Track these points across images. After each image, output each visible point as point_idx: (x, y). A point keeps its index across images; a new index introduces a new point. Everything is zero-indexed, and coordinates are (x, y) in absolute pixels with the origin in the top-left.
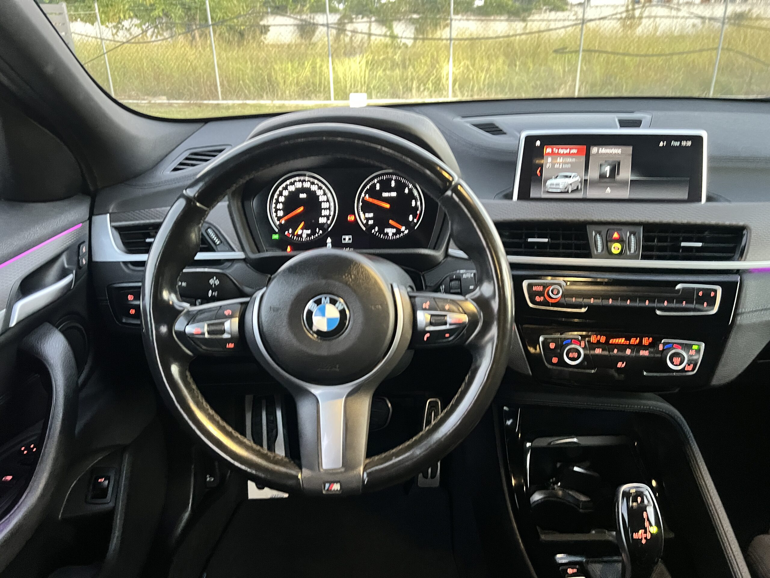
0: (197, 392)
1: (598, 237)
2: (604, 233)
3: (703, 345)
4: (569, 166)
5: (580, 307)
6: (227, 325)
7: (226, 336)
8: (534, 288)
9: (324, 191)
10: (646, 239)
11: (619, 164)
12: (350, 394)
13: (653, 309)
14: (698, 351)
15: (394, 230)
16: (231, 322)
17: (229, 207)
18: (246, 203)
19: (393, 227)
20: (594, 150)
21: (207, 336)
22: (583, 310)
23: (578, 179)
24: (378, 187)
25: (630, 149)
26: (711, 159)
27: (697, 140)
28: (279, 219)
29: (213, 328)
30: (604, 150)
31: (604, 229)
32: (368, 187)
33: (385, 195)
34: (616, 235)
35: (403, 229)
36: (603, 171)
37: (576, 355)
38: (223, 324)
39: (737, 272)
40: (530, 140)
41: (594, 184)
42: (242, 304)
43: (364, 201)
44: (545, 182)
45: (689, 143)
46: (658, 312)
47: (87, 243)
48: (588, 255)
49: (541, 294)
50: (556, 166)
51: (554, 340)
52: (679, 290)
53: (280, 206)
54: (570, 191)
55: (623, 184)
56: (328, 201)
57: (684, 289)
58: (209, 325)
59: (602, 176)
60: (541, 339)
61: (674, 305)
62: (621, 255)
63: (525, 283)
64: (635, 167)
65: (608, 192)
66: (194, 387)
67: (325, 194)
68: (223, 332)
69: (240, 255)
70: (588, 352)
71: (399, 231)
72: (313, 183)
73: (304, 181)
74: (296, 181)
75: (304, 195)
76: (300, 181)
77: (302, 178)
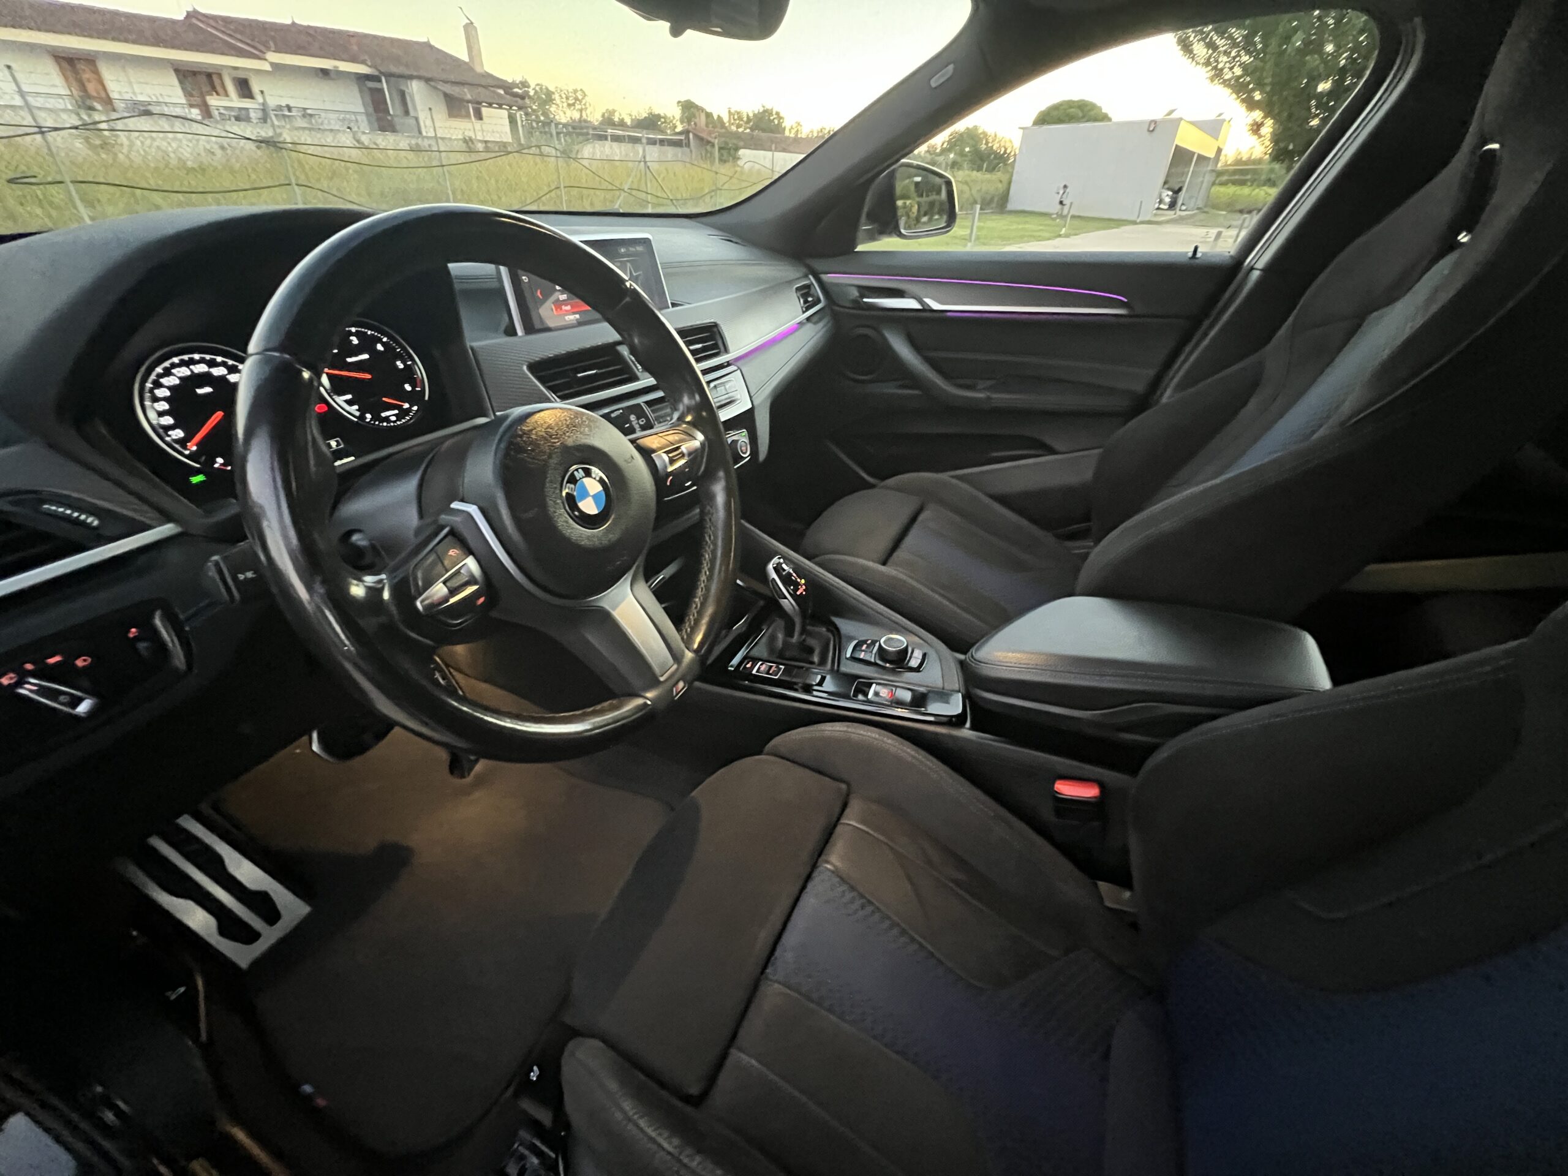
3: (747, 433)
14: (746, 436)
15: (396, 412)
28: (182, 442)
33: (353, 359)
35: (406, 406)
39: (730, 363)
53: (170, 420)
69: (169, 530)
72: (212, 364)
73: (192, 362)
74: (174, 366)
75: (208, 390)
76: (183, 364)
77: (186, 357)
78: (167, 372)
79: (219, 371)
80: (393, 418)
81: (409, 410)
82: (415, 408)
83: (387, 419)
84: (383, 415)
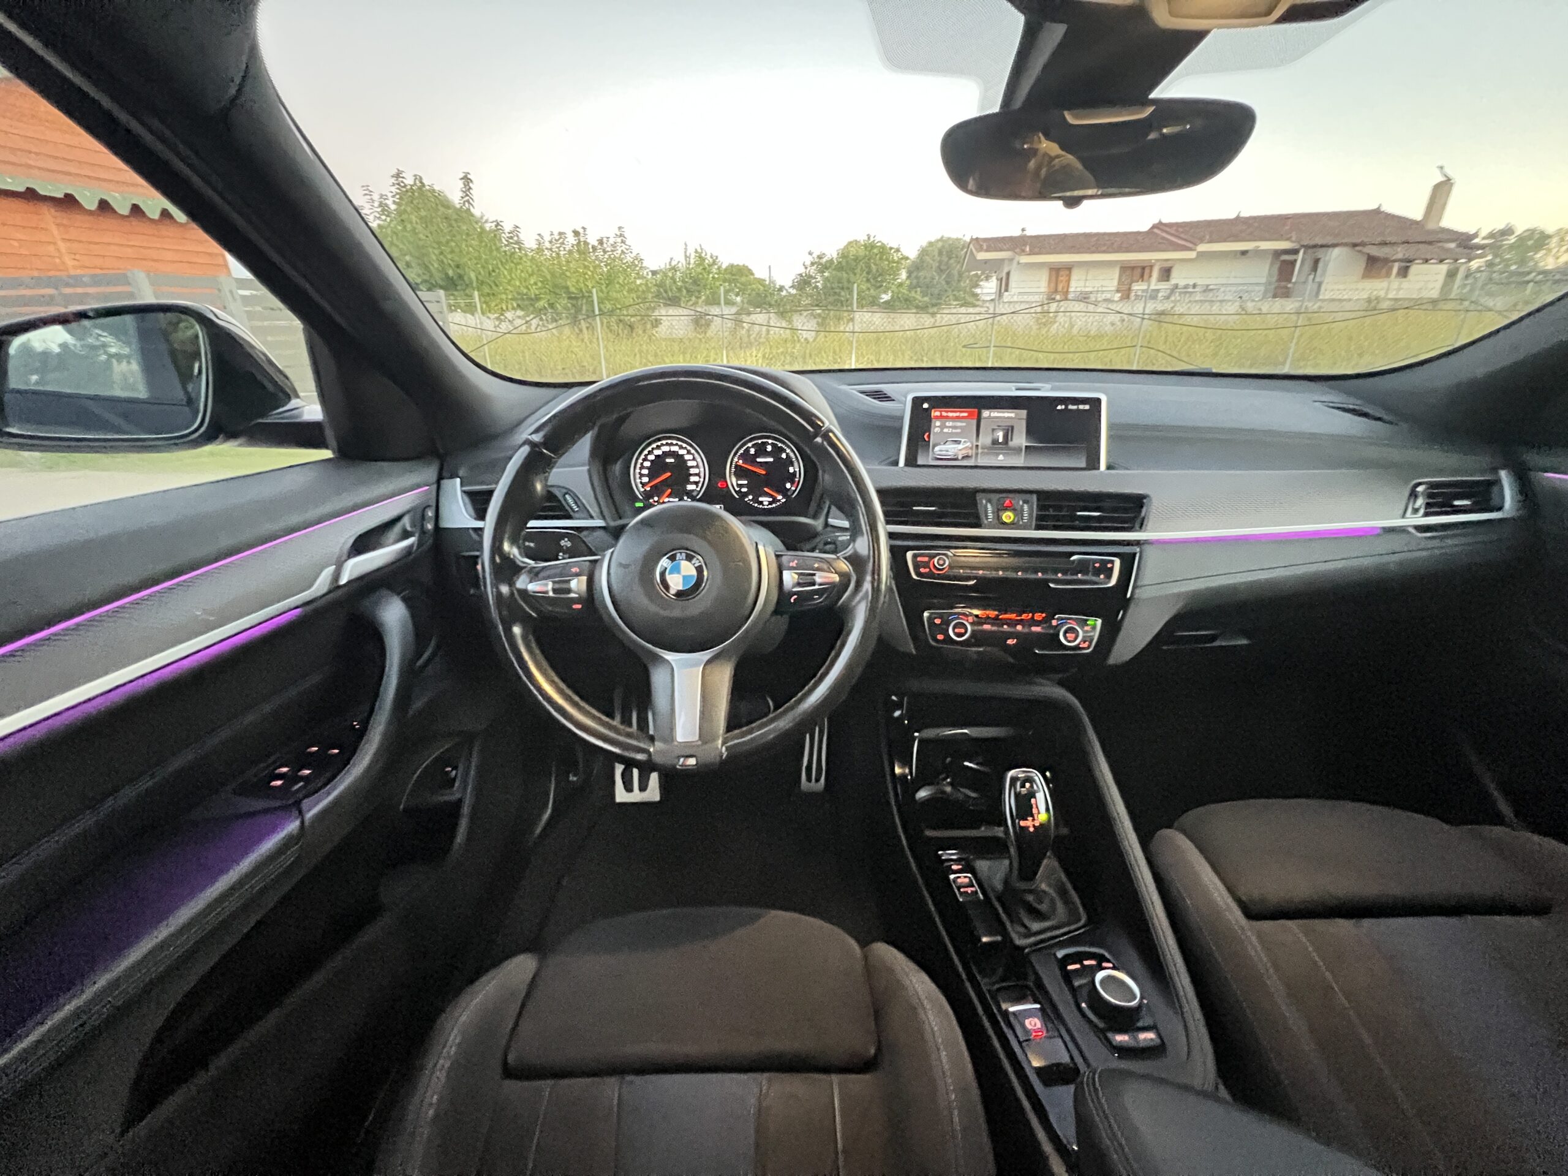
0: (540, 656)
1: (989, 506)
2: (994, 501)
3: (1099, 622)
4: (959, 431)
5: (969, 578)
6: (574, 584)
7: (573, 595)
8: (919, 559)
9: (693, 454)
10: (1041, 507)
11: (1012, 427)
12: (709, 662)
13: (1047, 581)
14: (1094, 628)
15: (771, 499)
16: (578, 581)
17: (589, 471)
18: (609, 467)
19: (768, 495)
20: (986, 413)
21: (551, 594)
22: (972, 583)
23: (968, 444)
24: (752, 451)
25: (1023, 413)
26: (1111, 427)
27: (1095, 404)
28: (643, 485)
29: (557, 586)
30: (995, 414)
31: (995, 497)
32: (741, 451)
33: (760, 460)
34: (1008, 503)
35: (780, 497)
36: (995, 437)
37: (963, 631)
38: (568, 581)
39: (1138, 543)
40: (917, 401)
41: (985, 450)
42: (590, 561)
43: (737, 466)
44: (933, 448)
45: (1087, 407)
46: (1052, 585)
47: (434, 508)
48: (978, 525)
49: (926, 565)
50: (946, 430)
51: (941, 616)
52: (1074, 561)
53: (645, 472)
54: (960, 457)
55: (1018, 450)
56: (697, 466)
57: (1080, 561)
58: (554, 582)
59: (995, 442)
60: (926, 614)
61: (1069, 577)
62: (1013, 525)
63: (909, 555)
64: (1030, 432)
65: (1001, 459)
66: (537, 651)
67: (694, 459)
68: (569, 591)
69: (600, 523)
70: (976, 628)
71: (775, 500)
72: (681, 447)
73: (672, 444)
74: (662, 445)
75: (672, 460)
76: (667, 444)
77: (669, 441)
78: (658, 447)
79: (682, 452)
80: (766, 503)
81: (779, 500)
82: (784, 500)
83: (761, 503)
84: (761, 499)
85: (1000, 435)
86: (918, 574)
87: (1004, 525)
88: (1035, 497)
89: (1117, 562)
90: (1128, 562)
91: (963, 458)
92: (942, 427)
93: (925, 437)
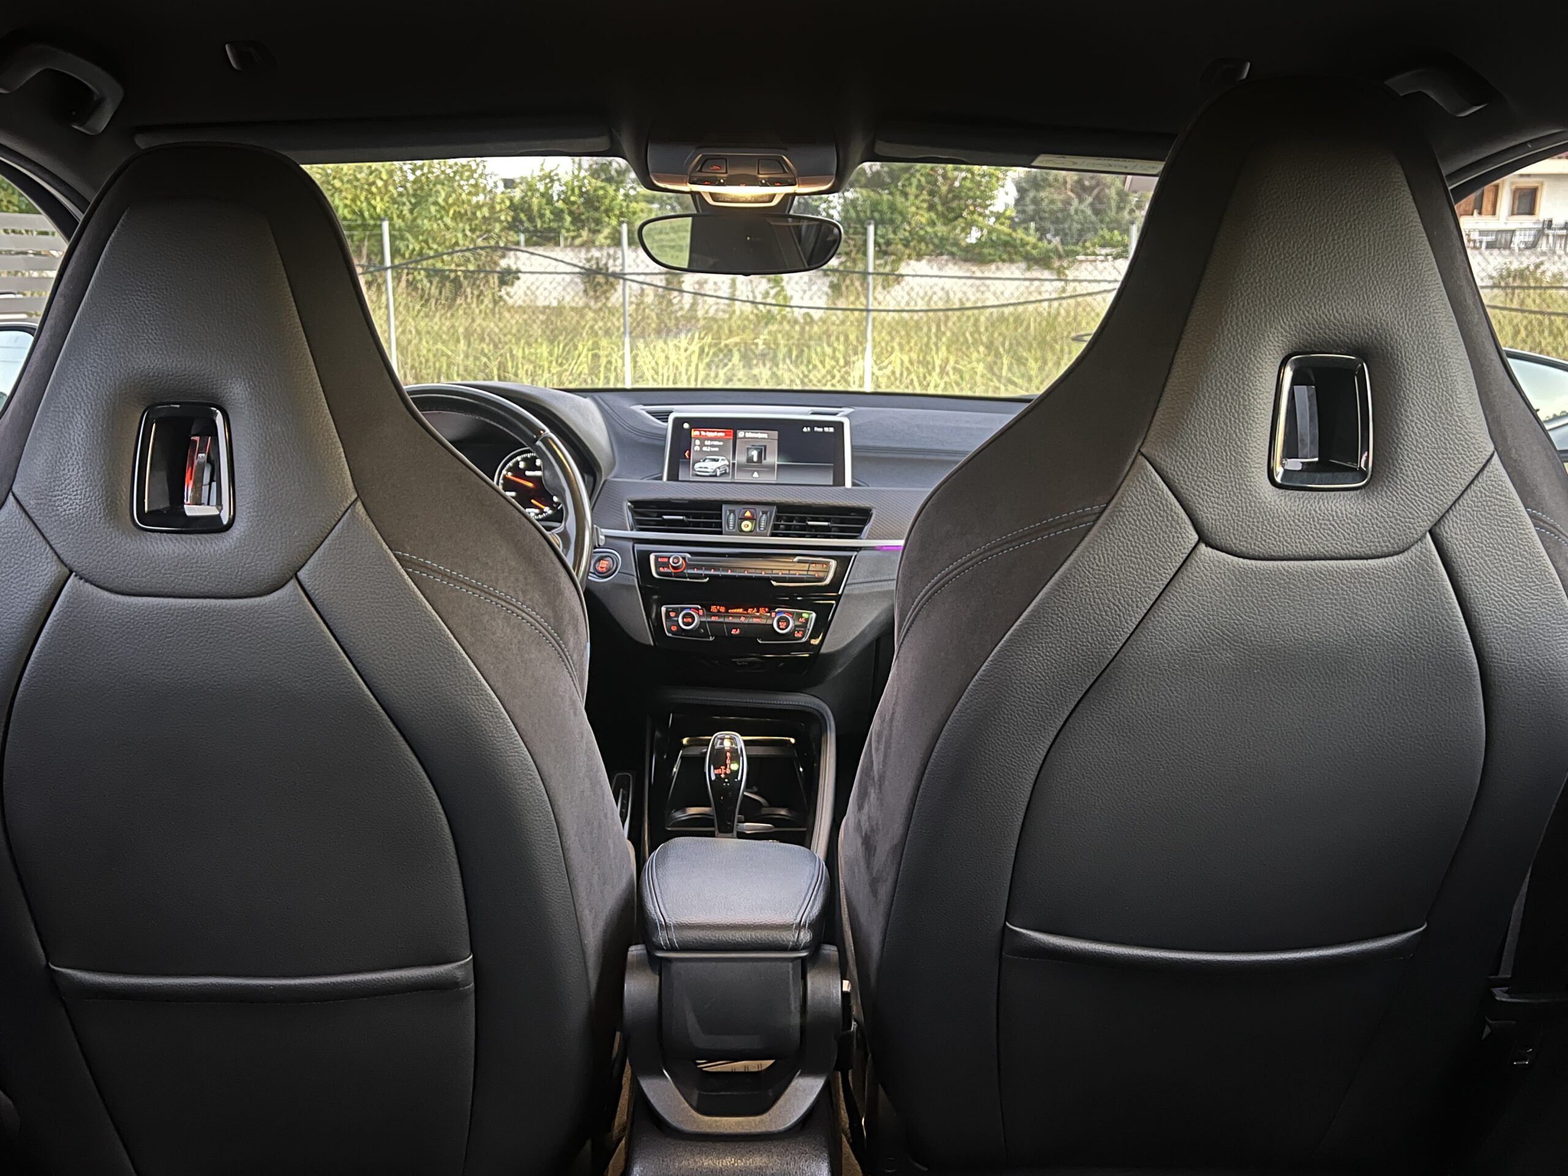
1: (732, 515)
2: (738, 511)
4: (717, 449)
5: (705, 577)
8: (660, 560)
10: (777, 518)
11: (765, 447)
13: (769, 580)
15: (537, 511)
19: (536, 507)
20: (741, 434)
22: (705, 581)
23: (726, 462)
24: (522, 465)
25: (775, 434)
27: (839, 426)
30: (750, 434)
31: (738, 509)
32: (510, 464)
33: (528, 473)
34: (748, 514)
35: (546, 509)
36: (750, 455)
37: (690, 620)
39: (853, 549)
40: (678, 422)
41: (741, 467)
43: (505, 478)
44: (694, 465)
45: (832, 430)
46: (774, 583)
48: (720, 533)
49: (666, 565)
50: (705, 449)
51: (674, 610)
54: (718, 474)
55: (770, 468)
59: (750, 460)
60: (663, 610)
62: (751, 533)
63: (652, 557)
64: (782, 451)
65: (756, 476)
70: (703, 619)
71: (542, 511)
82: (550, 512)
85: (755, 454)
86: (658, 573)
87: (741, 532)
88: (775, 508)
89: (833, 563)
90: (844, 563)
91: (722, 475)
92: (702, 445)
93: (686, 454)
